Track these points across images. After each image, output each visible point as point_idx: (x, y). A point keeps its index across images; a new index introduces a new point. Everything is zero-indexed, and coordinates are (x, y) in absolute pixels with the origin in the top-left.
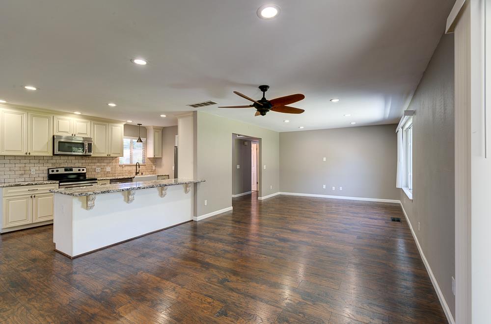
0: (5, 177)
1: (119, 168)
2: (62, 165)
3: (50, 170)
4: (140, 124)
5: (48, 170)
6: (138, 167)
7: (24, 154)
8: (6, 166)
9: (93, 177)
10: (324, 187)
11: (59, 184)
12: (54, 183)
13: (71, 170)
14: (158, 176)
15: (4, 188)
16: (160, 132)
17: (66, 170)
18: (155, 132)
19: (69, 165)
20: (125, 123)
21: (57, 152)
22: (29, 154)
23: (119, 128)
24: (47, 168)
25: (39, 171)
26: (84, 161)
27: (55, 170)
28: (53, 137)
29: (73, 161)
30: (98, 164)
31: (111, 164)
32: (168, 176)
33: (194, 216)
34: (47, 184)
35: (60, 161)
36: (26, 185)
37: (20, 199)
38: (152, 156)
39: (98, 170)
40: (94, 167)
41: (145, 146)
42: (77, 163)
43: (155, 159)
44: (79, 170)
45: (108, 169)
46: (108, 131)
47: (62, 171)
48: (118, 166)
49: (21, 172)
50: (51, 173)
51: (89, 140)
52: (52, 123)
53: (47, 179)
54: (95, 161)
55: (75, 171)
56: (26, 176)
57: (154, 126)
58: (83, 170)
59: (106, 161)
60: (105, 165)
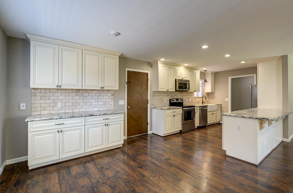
0: (156, 103)
2: (175, 97)
3: (171, 100)
4: (205, 71)
5: (170, 100)
6: (204, 99)
7: (166, 91)
8: (156, 97)
9: (193, 105)
11: (182, 108)
12: (180, 108)
13: (178, 100)
14: (217, 105)
15: (165, 110)
16: (214, 76)
18: (212, 75)
19: (177, 97)
20: (200, 70)
21: (177, 89)
23: (198, 73)
24: (169, 99)
26: (181, 95)
27: (173, 100)
28: (176, 80)
29: (178, 95)
30: (187, 97)
31: (191, 97)
32: (221, 105)
33: (283, 138)
35: (174, 95)
36: (172, 109)
37: (170, 117)
38: (210, 91)
40: (185, 98)
41: (204, 85)
42: (179, 96)
43: (208, 94)
44: (181, 100)
45: (190, 100)
46: (194, 75)
47: (175, 101)
48: (194, 98)
49: (161, 101)
50: (172, 102)
51: (189, 81)
52: (175, 72)
53: (169, 105)
54: (185, 95)
55: (180, 101)
56: (163, 103)
57: (212, 72)
58: (182, 100)
59: (189, 95)
60: (189, 97)
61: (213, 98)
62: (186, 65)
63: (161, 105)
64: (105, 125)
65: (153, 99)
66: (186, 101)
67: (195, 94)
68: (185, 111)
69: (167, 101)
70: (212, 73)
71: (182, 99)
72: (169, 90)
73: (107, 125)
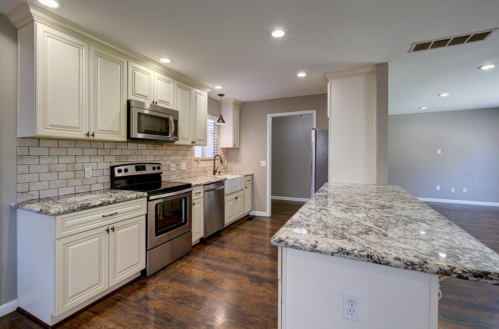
1: (195, 164)
2: (130, 161)
3: (116, 169)
4: (221, 95)
5: (112, 168)
6: (218, 163)
8: (43, 161)
10: (438, 188)
11: (148, 198)
12: (137, 198)
13: (144, 168)
14: (245, 176)
16: (239, 110)
17: (138, 169)
18: (234, 108)
19: (141, 160)
21: (136, 134)
22: (93, 135)
23: (202, 97)
24: (108, 166)
25: (95, 170)
26: (156, 152)
27: (122, 168)
28: (129, 102)
29: (145, 152)
30: (173, 158)
31: (186, 158)
32: (252, 175)
34: (131, 200)
35: (128, 152)
36: (101, 205)
38: (230, 145)
39: (173, 167)
40: (168, 163)
41: (218, 129)
42: (147, 155)
43: (227, 151)
44: (154, 168)
45: (184, 166)
46: (192, 102)
47: (132, 171)
48: (193, 161)
49: (70, 175)
50: (117, 175)
51: (175, 113)
52: (127, 80)
53: (109, 187)
54: (169, 152)
55: (149, 171)
56: (78, 182)
57: (234, 100)
58: (159, 168)
59: (181, 153)
60: (181, 158)
61: (236, 160)
62: (165, 61)
63: (71, 190)
65: (20, 169)
66: (172, 169)
67: (198, 151)
68: (156, 205)
69: (96, 173)
70: (236, 103)
71: (156, 166)
72: (97, 137)
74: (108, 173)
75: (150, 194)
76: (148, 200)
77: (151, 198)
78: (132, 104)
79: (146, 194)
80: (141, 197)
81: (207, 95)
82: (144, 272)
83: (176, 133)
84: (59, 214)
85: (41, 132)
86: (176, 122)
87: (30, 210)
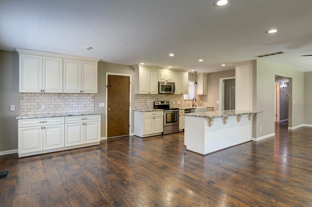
0: (139, 106)
1: (184, 102)
2: (159, 100)
3: (155, 103)
4: (196, 72)
5: (154, 102)
6: (194, 101)
7: (147, 93)
8: (139, 100)
9: (178, 108)
13: (163, 103)
14: (208, 108)
16: (207, 77)
17: (161, 103)
18: (204, 76)
19: (163, 100)
20: (189, 72)
21: (160, 92)
23: (186, 75)
24: (153, 102)
25: (150, 103)
26: (168, 97)
27: (157, 102)
29: (164, 97)
30: (174, 99)
31: (180, 99)
32: (213, 108)
33: (253, 137)
34: (159, 111)
35: (159, 97)
36: (152, 111)
37: (148, 119)
38: (202, 94)
39: (174, 103)
40: (172, 101)
41: (196, 88)
42: (165, 99)
43: (201, 97)
44: (167, 103)
45: (179, 102)
46: (181, 78)
47: (160, 104)
48: (183, 101)
49: (144, 104)
50: (156, 104)
51: (174, 84)
52: (158, 74)
53: (153, 108)
54: (173, 97)
55: (165, 103)
56: (146, 106)
57: (203, 73)
58: (168, 103)
59: (178, 97)
60: (177, 99)
61: (206, 101)
62: (170, 67)
63: (144, 108)
64: (83, 124)
65: (135, 102)
66: (174, 104)
67: (185, 97)
68: (166, 114)
69: (150, 104)
70: (204, 74)
71: (168, 102)
72: (151, 93)
73: (85, 124)
74: (153, 104)
75: (164, 110)
76: (164, 112)
77: (165, 111)
78: (160, 83)
79: (163, 110)
80: (162, 111)
81: (188, 74)
82: (163, 133)
83: (174, 90)
84: (144, 112)
85: (140, 93)
86: (174, 87)
87: (138, 111)
